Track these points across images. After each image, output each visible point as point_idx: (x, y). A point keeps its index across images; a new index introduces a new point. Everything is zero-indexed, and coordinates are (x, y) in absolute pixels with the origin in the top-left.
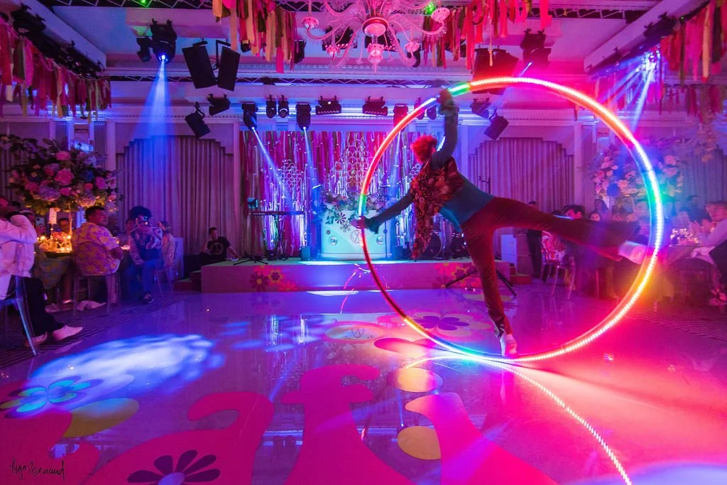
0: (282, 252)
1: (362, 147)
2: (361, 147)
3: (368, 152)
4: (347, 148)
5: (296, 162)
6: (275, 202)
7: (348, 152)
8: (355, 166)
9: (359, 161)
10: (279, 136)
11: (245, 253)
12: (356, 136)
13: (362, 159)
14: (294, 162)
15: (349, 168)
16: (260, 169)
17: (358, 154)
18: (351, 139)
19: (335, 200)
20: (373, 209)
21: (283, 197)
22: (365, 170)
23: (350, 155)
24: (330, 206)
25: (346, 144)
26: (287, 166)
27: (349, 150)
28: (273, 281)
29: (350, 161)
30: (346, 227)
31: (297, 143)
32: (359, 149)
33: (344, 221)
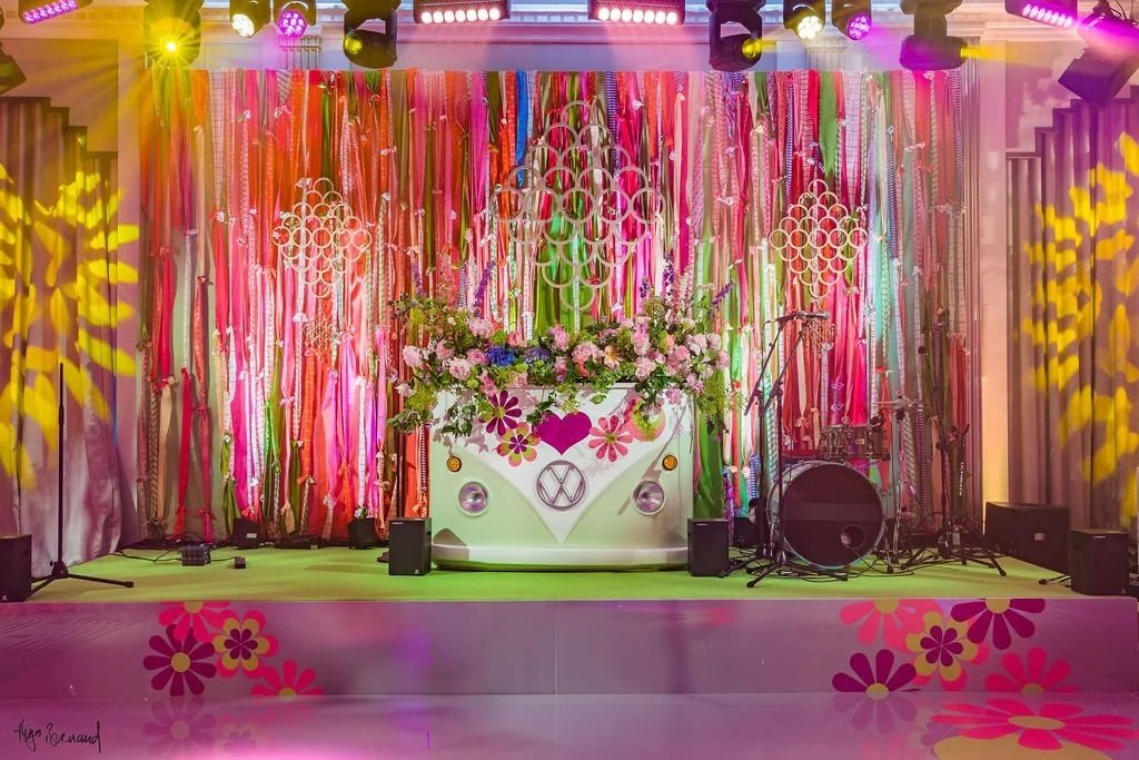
0: (290, 526)
1: (596, 132)
2: (594, 130)
3: (618, 148)
4: (539, 133)
5: (346, 187)
6: (270, 339)
7: (542, 147)
8: (568, 205)
9: (587, 182)
10: (285, 85)
11: (155, 527)
12: (573, 87)
13: (598, 176)
14: (339, 187)
15: (545, 213)
16: (211, 214)
17: (583, 156)
18: (558, 101)
19: (481, 342)
20: (623, 380)
21: (298, 317)
22: (605, 214)
23: (551, 161)
24: (462, 366)
25: (537, 120)
26: (312, 200)
27: (550, 140)
28: (229, 663)
29: (551, 183)
30: (519, 445)
31: (352, 114)
32: (586, 140)
33: (513, 425)
